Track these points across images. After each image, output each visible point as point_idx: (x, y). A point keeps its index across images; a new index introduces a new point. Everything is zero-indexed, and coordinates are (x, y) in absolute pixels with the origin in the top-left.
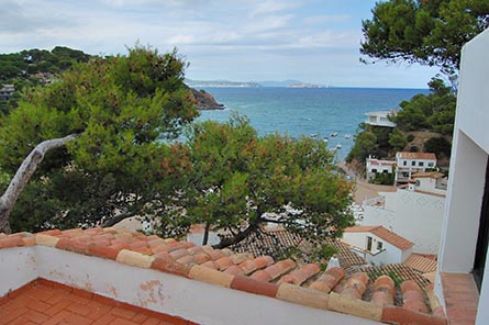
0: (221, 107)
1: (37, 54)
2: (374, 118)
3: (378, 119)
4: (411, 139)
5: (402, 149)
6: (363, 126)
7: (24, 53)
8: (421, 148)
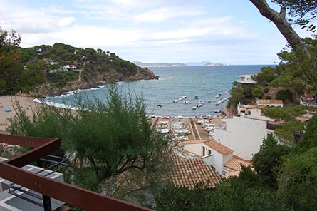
0: (156, 78)
1: (44, 47)
2: (243, 78)
3: (246, 79)
4: (267, 91)
5: (260, 98)
6: (236, 83)
7: (37, 47)
8: (274, 97)
